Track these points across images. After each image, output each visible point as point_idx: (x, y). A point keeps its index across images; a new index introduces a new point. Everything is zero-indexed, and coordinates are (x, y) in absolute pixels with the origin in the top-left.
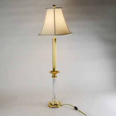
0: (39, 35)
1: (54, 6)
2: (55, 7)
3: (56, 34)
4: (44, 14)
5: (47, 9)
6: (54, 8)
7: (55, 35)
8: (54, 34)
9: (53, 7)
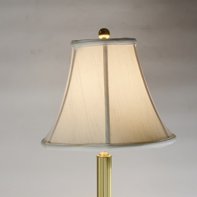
0: (44, 142)
1: (104, 31)
2: (107, 37)
3: (112, 142)
4: (67, 61)
5: (76, 46)
6: (104, 40)
7: (110, 145)
8: (104, 140)
9: (101, 37)
